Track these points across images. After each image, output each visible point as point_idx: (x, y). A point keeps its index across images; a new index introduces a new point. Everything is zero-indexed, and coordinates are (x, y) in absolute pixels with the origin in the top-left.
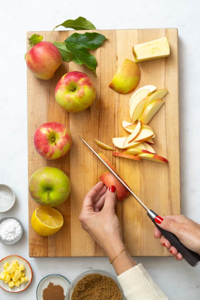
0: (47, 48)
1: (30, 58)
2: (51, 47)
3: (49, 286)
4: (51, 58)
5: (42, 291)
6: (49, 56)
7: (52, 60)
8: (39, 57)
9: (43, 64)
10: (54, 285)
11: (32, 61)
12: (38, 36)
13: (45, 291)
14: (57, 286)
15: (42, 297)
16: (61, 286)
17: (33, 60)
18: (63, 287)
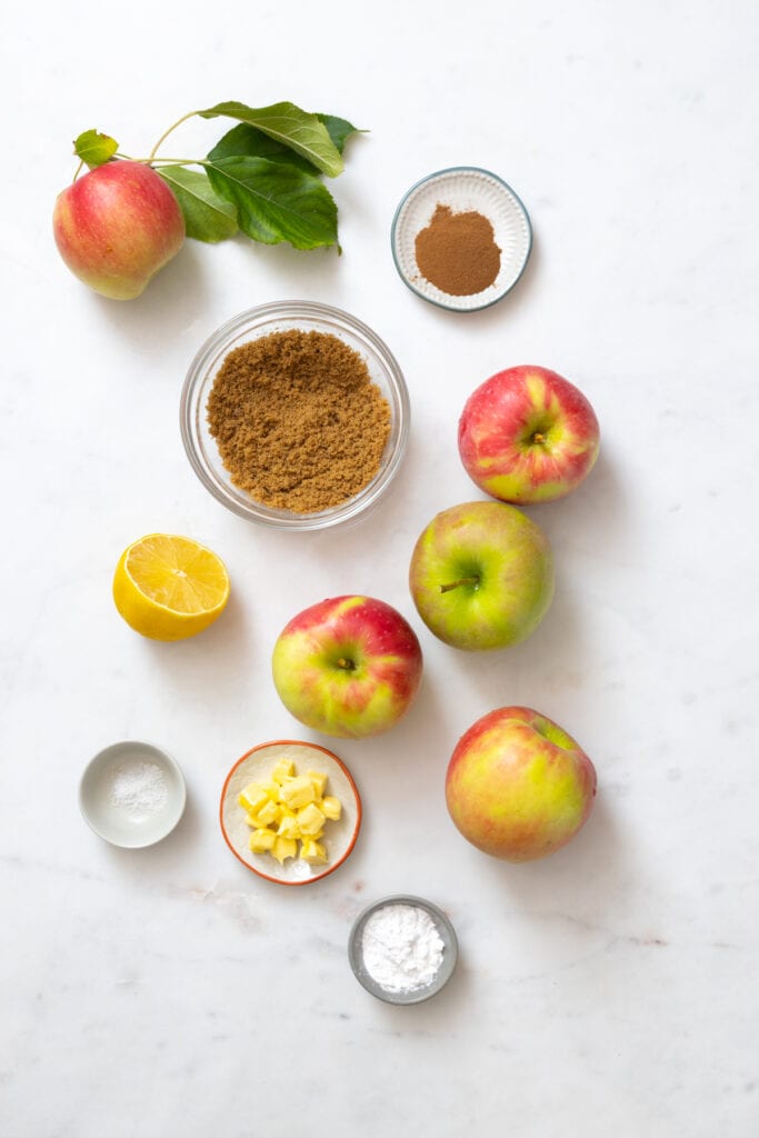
0: (132, 187)
1: (67, 213)
2: (147, 188)
3: (435, 220)
4: (140, 225)
5: (412, 240)
6: (135, 216)
7: (142, 233)
8: (99, 215)
9: (109, 242)
10: (454, 215)
11: (70, 226)
12: (104, 137)
13: (423, 240)
14: (466, 214)
15: (414, 263)
16: (481, 213)
17: (76, 220)
18: (488, 217)
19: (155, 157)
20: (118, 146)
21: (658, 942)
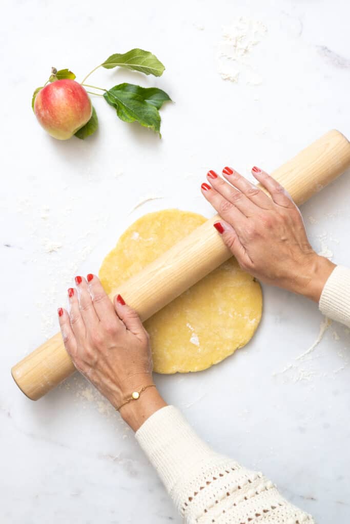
19: (84, 84)
20: (75, 77)
21: (312, 499)
